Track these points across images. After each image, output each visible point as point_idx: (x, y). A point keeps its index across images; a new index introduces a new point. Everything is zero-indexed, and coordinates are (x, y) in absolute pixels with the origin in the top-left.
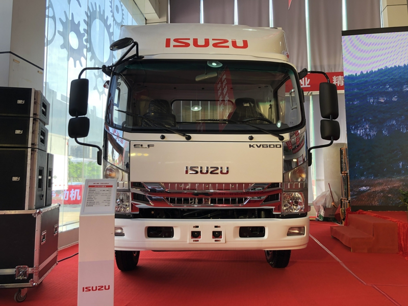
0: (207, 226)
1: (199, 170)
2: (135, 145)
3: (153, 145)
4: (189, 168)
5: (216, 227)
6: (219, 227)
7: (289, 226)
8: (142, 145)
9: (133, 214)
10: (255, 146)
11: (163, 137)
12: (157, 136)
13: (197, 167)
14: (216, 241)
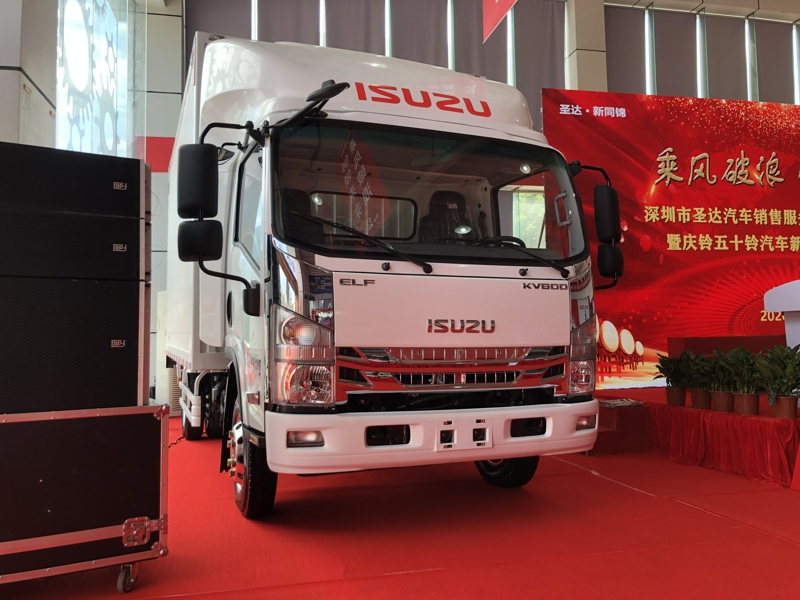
0: (463, 420)
1: (449, 325)
2: (342, 281)
3: (373, 282)
4: (433, 322)
5: (478, 421)
6: (483, 421)
7: (577, 415)
8: (354, 281)
9: (337, 406)
10: (531, 286)
11: (387, 267)
12: (378, 264)
13: (446, 321)
14: (478, 444)
